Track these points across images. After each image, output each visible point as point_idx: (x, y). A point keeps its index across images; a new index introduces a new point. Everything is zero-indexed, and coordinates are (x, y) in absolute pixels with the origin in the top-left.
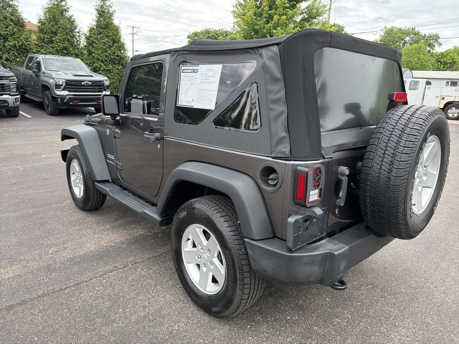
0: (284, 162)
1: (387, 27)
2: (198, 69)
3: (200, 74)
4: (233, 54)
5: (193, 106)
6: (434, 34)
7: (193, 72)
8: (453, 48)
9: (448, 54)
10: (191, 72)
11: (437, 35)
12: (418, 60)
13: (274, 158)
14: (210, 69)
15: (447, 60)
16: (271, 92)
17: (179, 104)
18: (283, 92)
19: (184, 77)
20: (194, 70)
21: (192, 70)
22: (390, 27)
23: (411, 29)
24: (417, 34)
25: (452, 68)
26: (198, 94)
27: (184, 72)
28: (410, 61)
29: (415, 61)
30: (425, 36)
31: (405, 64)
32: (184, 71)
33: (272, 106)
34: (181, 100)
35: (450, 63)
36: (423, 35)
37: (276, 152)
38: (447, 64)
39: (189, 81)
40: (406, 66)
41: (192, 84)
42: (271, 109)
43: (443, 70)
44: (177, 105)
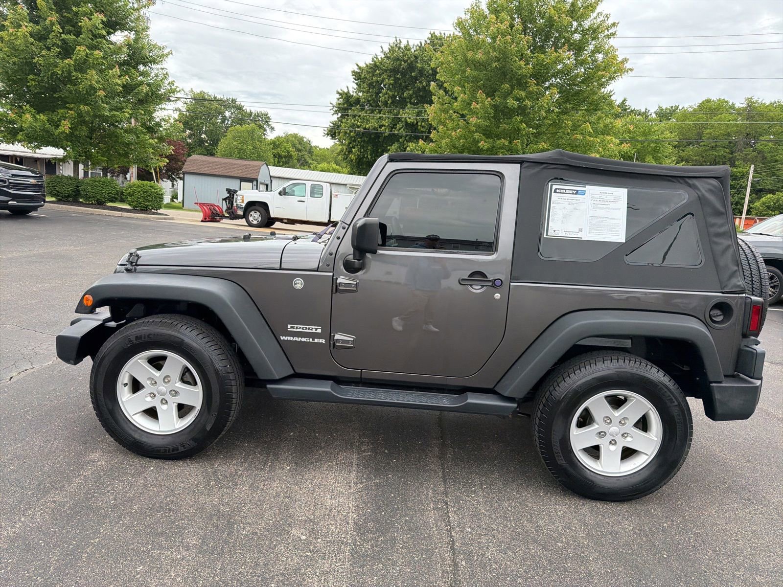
0: (737, 295)
1: (193, 90)
2: (585, 191)
3: (590, 197)
4: (642, 179)
5: (581, 238)
6: (263, 112)
7: (576, 193)
8: (284, 135)
9: (281, 144)
10: (573, 194)
11: (266, 115)
12: (253, 149)
13: (723, 293)
14: (608, 192)
15: (281, 151)
16: (713, 225)
17: (549, 235)
18: (727, 226)
19: (559, 198)
20: (577, 191)
21: (575, 190)
22: (199, 92)
23: (230, 100)
24: (240, 108)
25: (288, 163)
26: (590, 222)
27: (558, 193)
28: (242, 150)
29: (250, 149)
30: (251, 113)
31: (236, 153)
32: (557, 191)
33: (716, 239)
34: (554, 229)
35: (285, 157)
36: (248, 111)
37: (730, 287)
38: (282, 158)
39: (569, 204)
40: (238, 156)
41: (575, 209)
42: (716, 243)
43: (278, 165)
44: (545, 236)
